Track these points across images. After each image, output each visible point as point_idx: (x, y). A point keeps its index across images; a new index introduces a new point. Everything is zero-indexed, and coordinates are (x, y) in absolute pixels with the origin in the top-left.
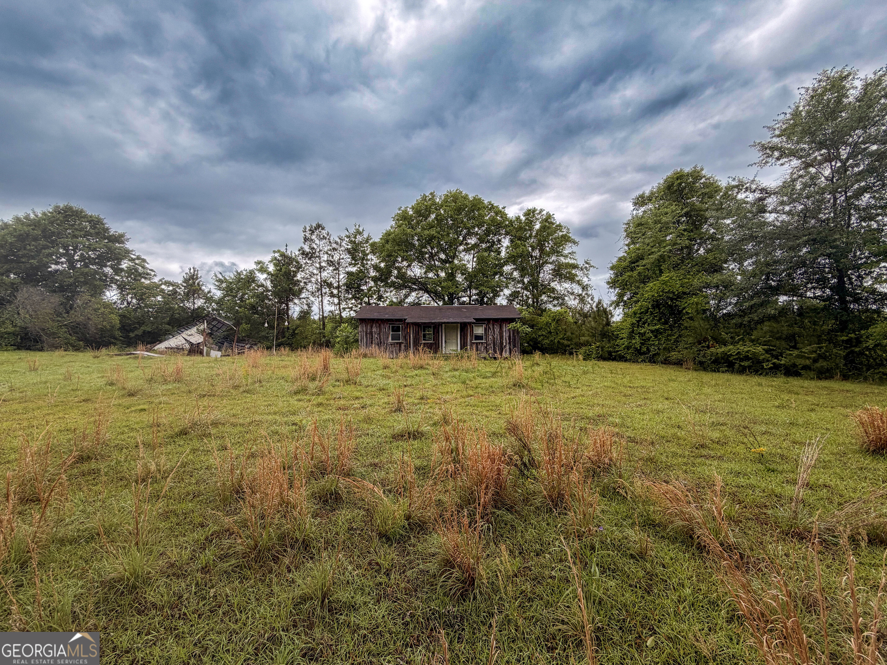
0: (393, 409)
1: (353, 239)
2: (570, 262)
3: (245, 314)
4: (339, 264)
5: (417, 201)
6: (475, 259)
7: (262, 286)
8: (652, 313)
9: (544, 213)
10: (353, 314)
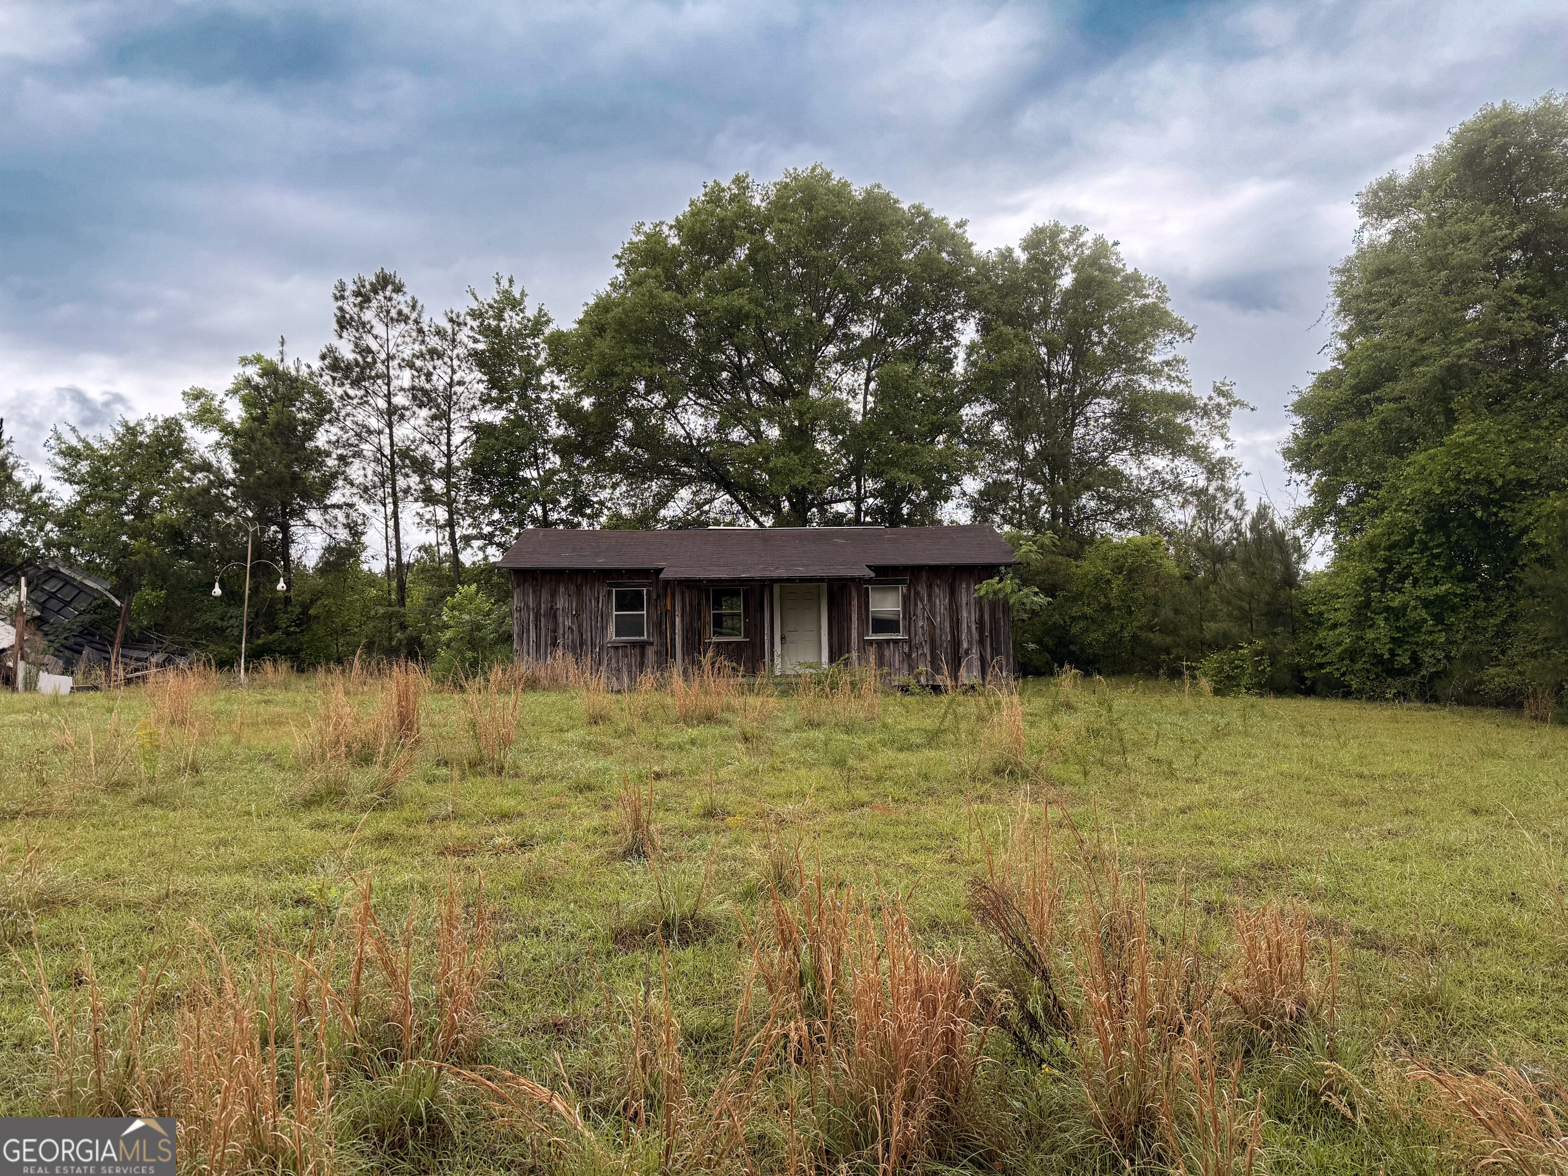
0: (620, 850)
1: (494, 323)
2: (1169, 390)
3: (149, 555)
4: (448, 398)
5: (692, 203)
6: (872, 385)
7: (206, 467)
8: (1425, 547)
9: (1087, 238)
10: (495, 555)
